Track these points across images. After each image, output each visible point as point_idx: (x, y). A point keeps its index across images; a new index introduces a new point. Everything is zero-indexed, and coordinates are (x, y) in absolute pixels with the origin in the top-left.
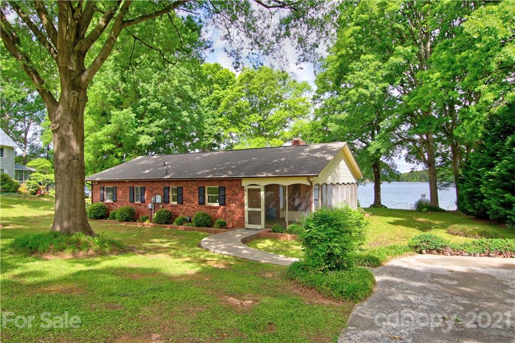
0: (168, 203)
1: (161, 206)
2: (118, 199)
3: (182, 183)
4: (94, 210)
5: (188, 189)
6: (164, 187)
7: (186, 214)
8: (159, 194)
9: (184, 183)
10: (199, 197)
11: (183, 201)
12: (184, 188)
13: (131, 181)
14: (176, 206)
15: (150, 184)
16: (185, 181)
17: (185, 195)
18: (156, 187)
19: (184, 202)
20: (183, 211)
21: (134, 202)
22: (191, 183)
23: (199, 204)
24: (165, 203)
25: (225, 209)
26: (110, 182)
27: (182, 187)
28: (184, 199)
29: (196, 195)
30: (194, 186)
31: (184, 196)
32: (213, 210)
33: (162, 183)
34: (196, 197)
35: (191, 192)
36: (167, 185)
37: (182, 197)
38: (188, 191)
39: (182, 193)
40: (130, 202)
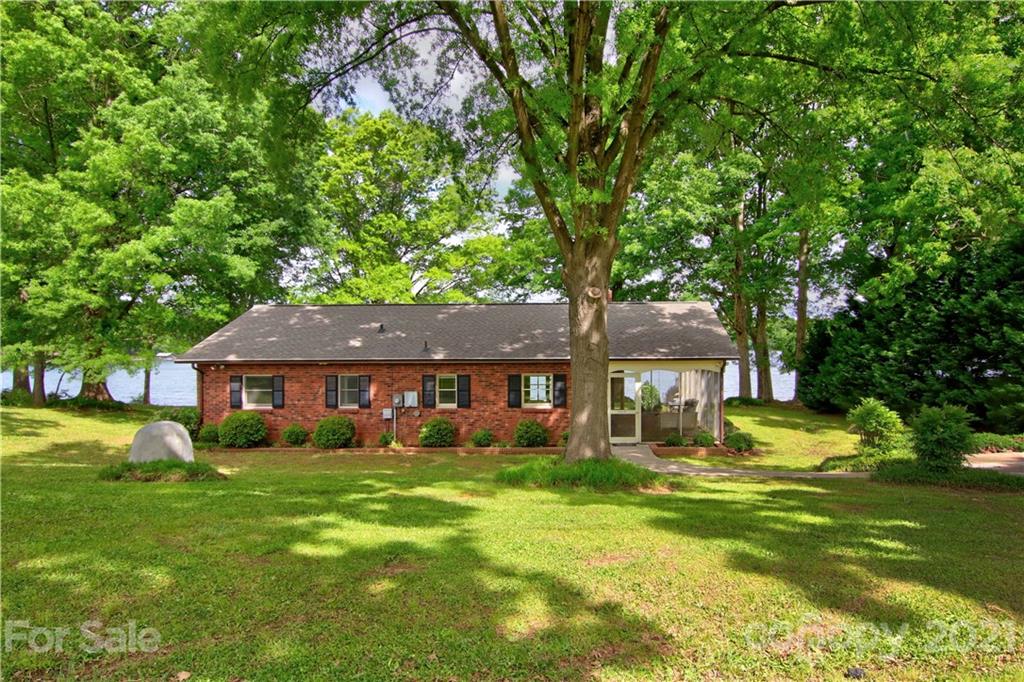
0: (433, 406)
1: (417, 413)
2: (288, 402)
3: (467, 367)
4: (245, 426)
5: (483, 379)
6: (424, 376)
7: (477, 425)
8: (413, 390)
9: (475, 367)
10: (509, 394)
11: (470, 402)
12: (473, 377)
13: (331, 364)
14: (452, 412)
15: (386, 370)
16: (476, 364)
17: (477, 390)
18: (401, 375)
19: (474, 404)
20: (472, 420)
21: (336, 406)
22: (491, 367)
23: (510, 406)
24: (424, 406)
25: (565, 413)
26: (263, 365)
27: (469, 376)
28: (473, 398)
29: (502, 390)
30: (498, 374)
31: (472, 393)
32: (541, 416)
33: (418, 367)
34: (501, 395)
35: (490, 385)
36: (430, 371)
37: (469, 395)
38: (483, 383)
39: (469, 388)
40: (327, 406)
